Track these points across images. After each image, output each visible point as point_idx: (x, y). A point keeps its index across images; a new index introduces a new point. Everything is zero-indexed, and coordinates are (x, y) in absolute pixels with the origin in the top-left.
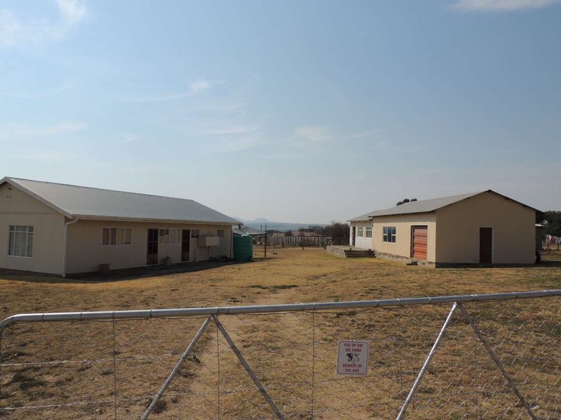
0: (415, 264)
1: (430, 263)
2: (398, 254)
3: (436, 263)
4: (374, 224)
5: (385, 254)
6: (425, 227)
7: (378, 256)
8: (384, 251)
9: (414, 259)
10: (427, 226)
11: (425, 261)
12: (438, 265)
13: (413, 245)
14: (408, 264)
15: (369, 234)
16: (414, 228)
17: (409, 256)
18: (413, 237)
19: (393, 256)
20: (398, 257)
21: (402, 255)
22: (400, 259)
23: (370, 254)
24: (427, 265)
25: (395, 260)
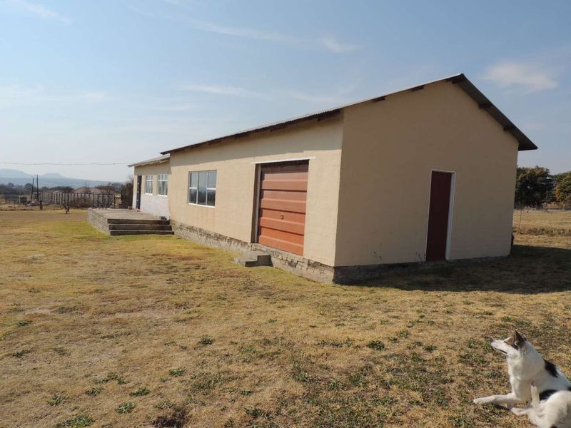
0: (266, 261)
1: (315, 265)
2: (219, 232)
3: (336, 269)
4: (172, 168)
5: (192, 229)
6: (302, 165)
7: (177, 232)
8: (190, 223)
9: (263, 249)
10: (306, 162)
11: (296, 258)
12: (347, 275)
13: (258, 212)
14: (249, 264)
15: (163, 189)
16: (263, 169)
17: (247, 238)
18: (259, 193)
19: (209, 235)
20: (219, 237)
21: (229, 235)
22: (224, 243)
23: (163, 227)
24: (303, 269)
25: (213, 244)
